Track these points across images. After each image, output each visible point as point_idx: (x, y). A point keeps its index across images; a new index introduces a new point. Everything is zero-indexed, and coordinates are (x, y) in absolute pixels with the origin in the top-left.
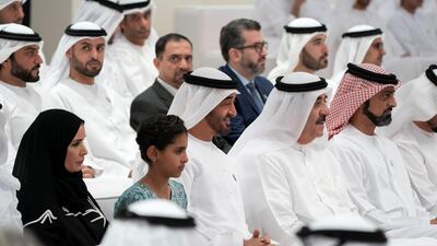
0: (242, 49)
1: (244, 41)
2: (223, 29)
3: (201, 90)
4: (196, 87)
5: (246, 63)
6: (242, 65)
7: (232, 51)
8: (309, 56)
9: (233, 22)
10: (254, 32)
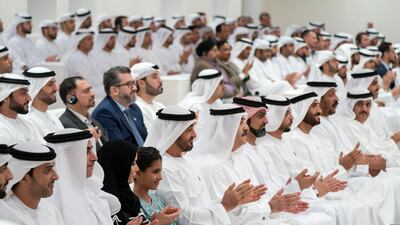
0: (119, 86)
1: (120, 81)
2: (105, 74)
3: (171, 123)
4: (167, 121)
5: (122, 95)
6: (120, 97)
7: (112, 88)
8: (151, 87)
9: (112, 69)
10: (127, 75)
